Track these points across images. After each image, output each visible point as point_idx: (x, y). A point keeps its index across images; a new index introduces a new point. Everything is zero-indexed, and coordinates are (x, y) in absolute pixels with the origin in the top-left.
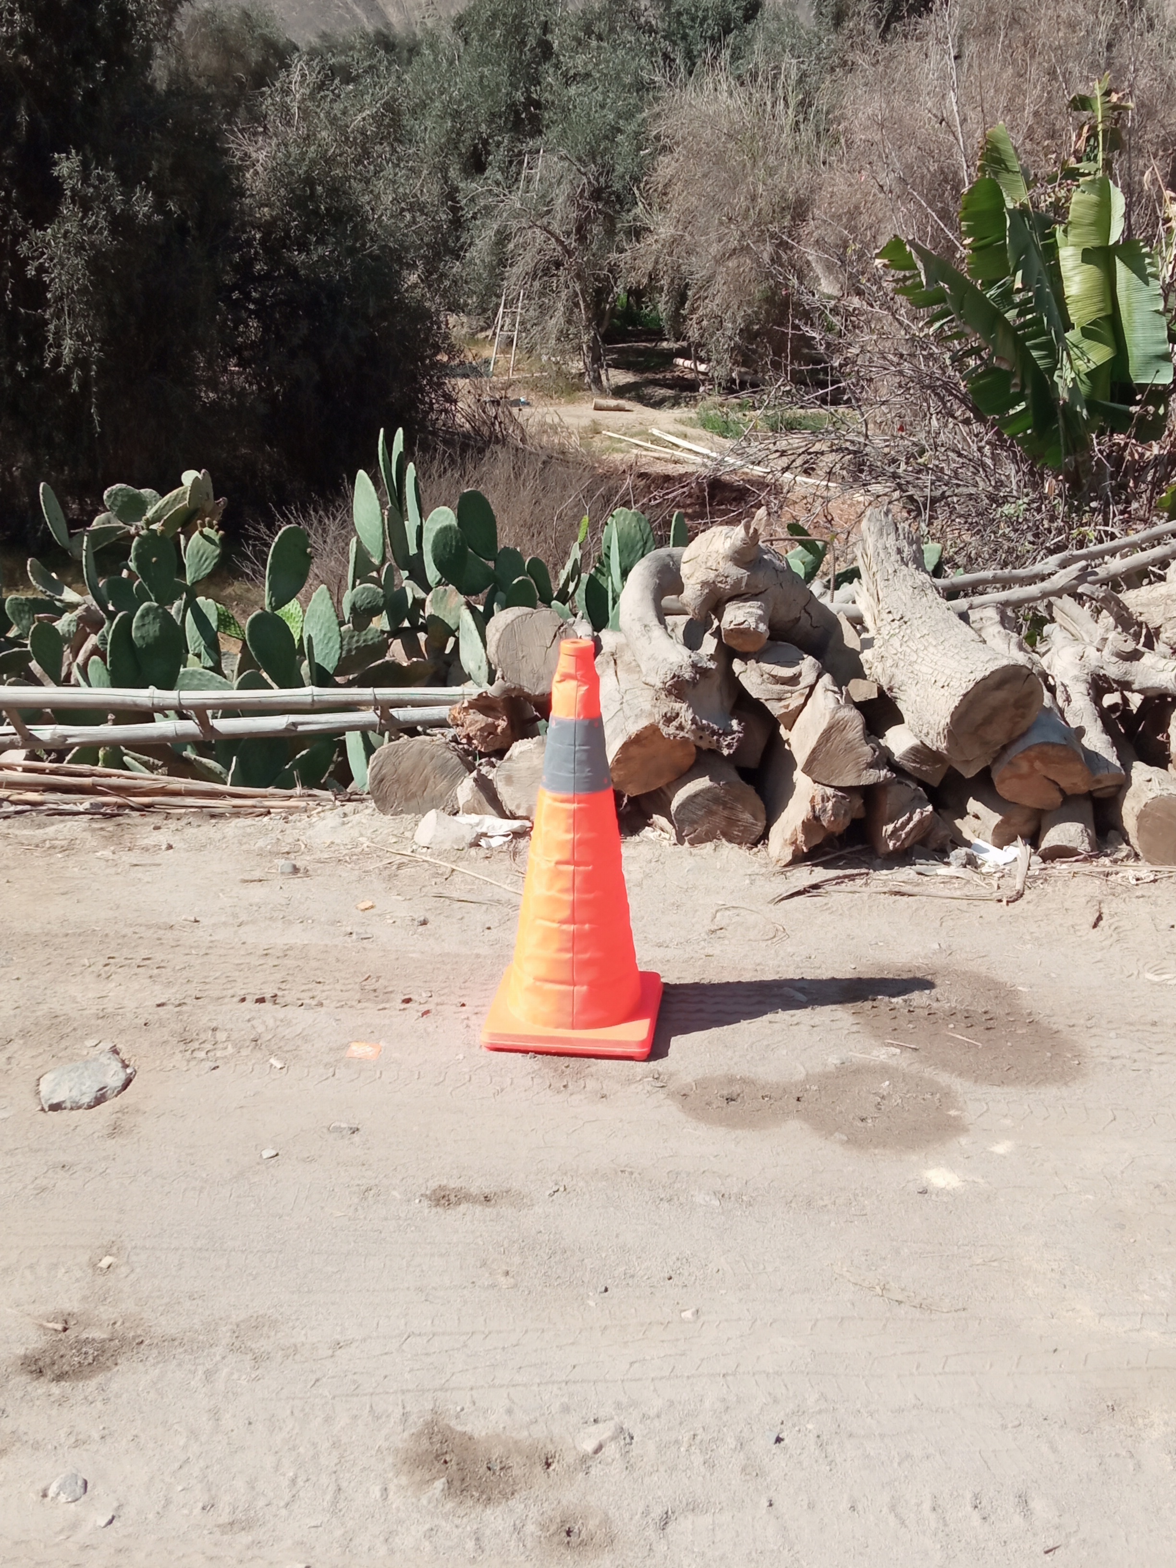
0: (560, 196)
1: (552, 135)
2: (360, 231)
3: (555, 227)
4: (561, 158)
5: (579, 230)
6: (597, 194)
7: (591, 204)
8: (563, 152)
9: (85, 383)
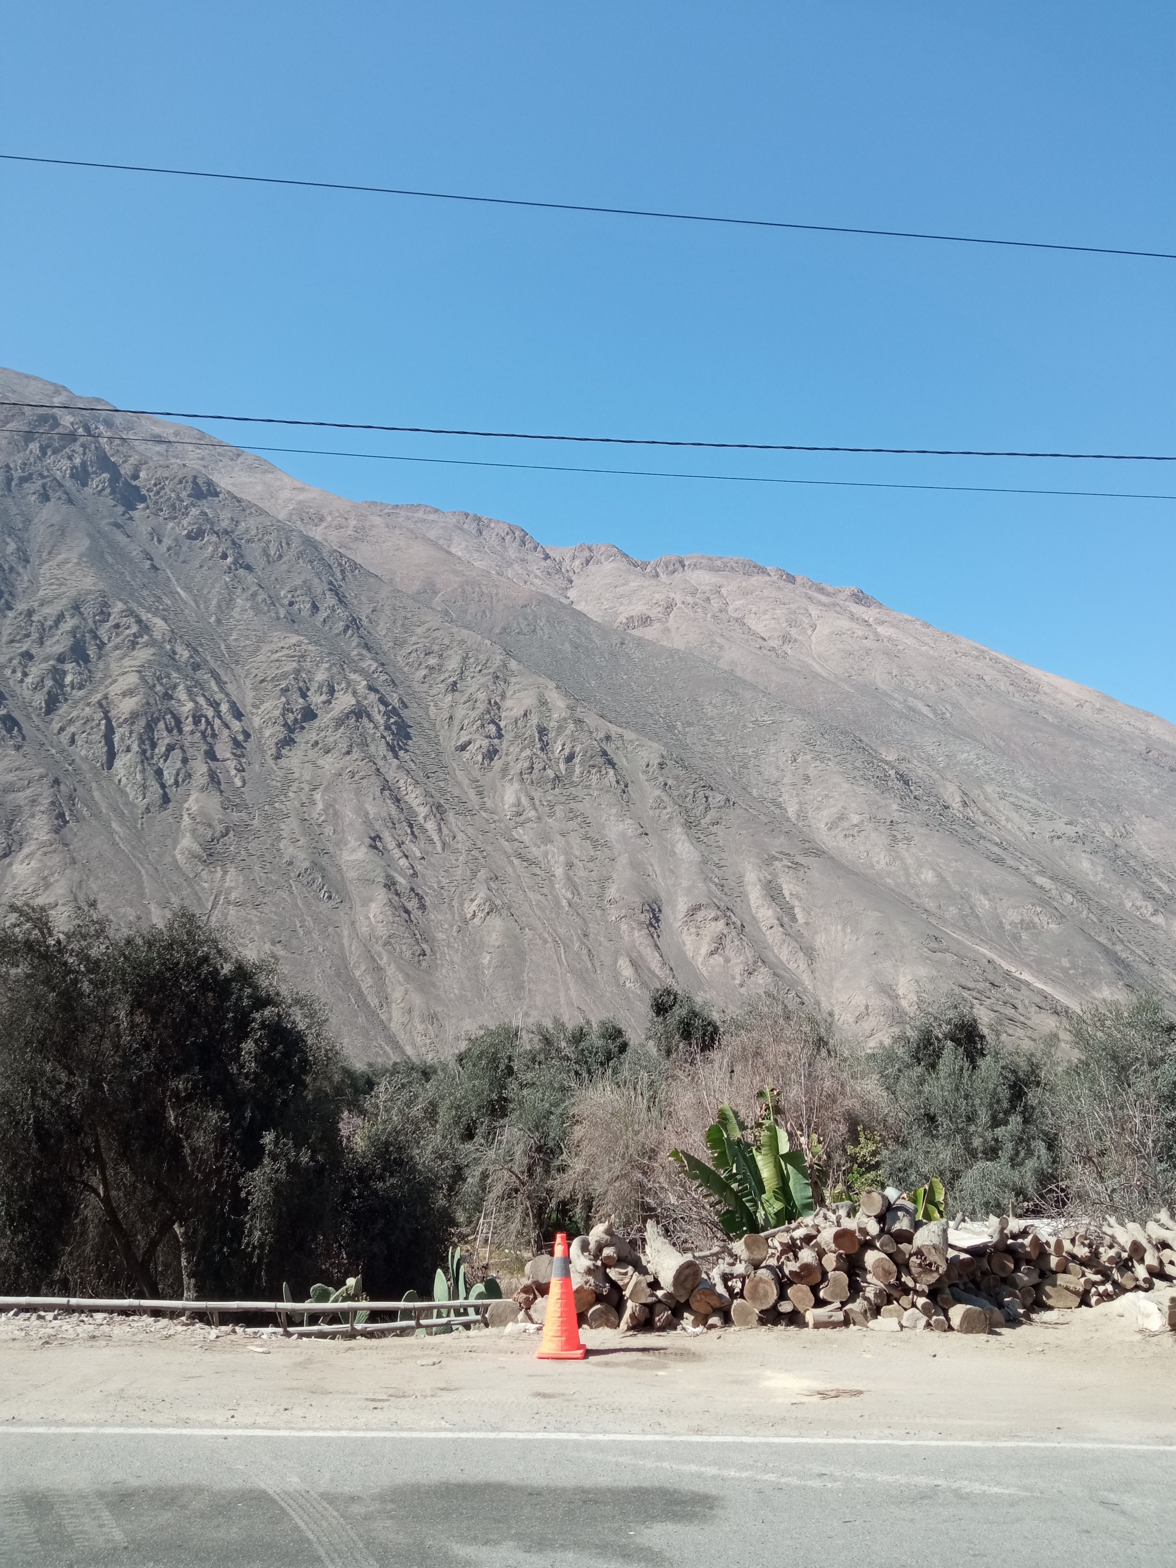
0: (519, 1150)
1: (513, 1117)
2: (413, 1170)
3: (516, 1169)
4: (520, 1130)
5: (529, 1170)
6: (539, 1149)
7: (536, 1155)
8: (521, 1126)
9: (260, 1258)
